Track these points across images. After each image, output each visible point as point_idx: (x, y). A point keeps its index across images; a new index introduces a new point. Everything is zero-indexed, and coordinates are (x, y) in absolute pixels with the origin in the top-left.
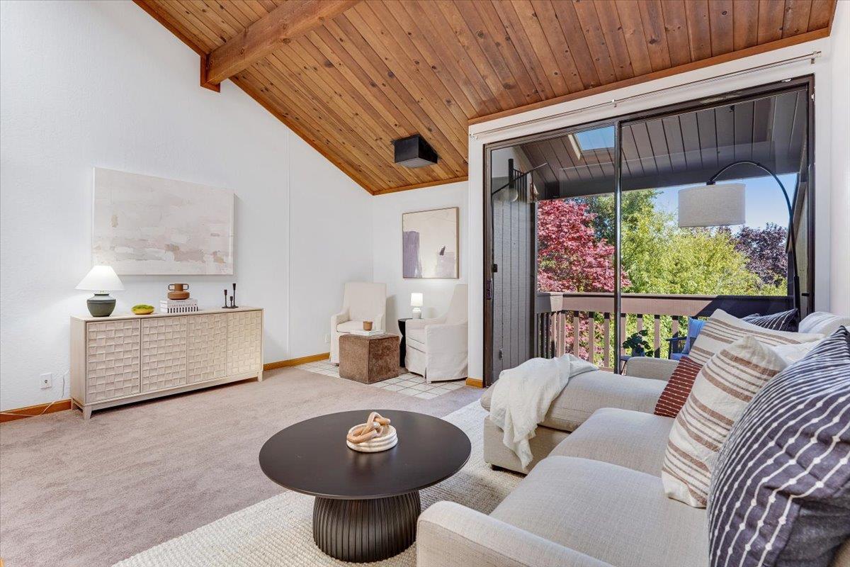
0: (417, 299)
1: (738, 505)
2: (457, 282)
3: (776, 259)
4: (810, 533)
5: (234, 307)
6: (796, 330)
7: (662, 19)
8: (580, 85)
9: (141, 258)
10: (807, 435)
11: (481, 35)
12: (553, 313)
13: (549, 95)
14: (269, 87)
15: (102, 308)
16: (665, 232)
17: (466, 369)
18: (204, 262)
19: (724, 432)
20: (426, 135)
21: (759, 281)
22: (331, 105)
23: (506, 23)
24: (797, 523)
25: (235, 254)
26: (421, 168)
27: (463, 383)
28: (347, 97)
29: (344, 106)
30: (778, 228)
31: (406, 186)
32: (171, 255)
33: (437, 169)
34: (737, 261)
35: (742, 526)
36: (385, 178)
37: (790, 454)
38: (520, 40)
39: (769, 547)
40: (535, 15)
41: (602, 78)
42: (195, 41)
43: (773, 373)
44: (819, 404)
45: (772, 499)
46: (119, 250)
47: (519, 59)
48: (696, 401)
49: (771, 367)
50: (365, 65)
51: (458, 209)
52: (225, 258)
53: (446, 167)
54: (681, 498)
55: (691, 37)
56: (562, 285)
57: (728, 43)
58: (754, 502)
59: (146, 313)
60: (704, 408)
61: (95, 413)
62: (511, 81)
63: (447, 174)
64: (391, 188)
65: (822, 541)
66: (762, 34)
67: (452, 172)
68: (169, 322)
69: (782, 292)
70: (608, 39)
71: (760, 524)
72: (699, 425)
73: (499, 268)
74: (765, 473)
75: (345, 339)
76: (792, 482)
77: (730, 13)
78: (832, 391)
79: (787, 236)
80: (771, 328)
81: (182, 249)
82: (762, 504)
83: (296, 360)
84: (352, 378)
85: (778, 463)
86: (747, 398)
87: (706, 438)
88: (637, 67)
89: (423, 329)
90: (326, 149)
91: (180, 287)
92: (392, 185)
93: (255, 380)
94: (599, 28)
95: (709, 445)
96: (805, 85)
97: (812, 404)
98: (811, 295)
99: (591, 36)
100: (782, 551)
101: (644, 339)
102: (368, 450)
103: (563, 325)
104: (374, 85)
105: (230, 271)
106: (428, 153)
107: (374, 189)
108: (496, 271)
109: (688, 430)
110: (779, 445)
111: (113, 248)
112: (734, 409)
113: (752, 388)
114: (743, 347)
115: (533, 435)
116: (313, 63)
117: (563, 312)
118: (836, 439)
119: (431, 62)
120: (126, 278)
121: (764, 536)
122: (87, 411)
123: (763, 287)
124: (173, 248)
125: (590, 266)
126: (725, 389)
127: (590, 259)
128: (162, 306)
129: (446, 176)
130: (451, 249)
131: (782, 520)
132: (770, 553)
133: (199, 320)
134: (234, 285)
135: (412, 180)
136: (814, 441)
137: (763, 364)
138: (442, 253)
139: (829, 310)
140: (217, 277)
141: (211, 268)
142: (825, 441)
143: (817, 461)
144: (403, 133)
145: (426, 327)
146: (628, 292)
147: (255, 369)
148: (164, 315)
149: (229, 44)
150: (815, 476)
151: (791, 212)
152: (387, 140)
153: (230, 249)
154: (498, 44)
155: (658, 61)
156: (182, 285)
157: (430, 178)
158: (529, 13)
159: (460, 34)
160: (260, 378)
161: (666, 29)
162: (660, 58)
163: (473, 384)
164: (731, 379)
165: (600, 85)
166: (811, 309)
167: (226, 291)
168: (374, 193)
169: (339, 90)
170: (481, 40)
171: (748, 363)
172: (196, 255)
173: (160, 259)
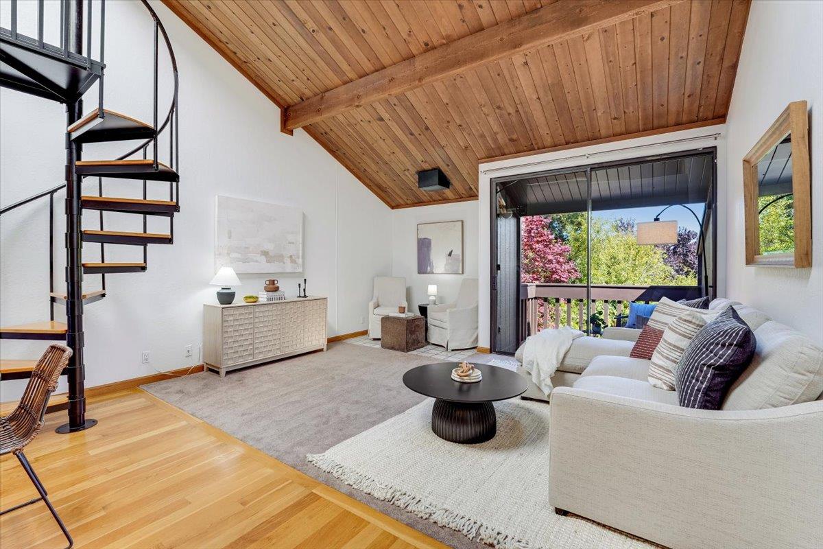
0: (432, 289)
1: (692, 374)
2: (462, 277)
3: (685, 255)
4: (718, 380)
5: (305, 296)
6: (708, 308)
7: (622, 106)
8: (563, 142)
9: (245, 261)
10: (717, 344)
11: (499, 107)
12: (529, 299)
13: (541, 147)
14: (328, 131)
15: (226, 298)
16: (602, 233)
17: (476, 340)
18: (284, 263)
19: (680, 354)
20: (444, 168)
21: (673, 272)
22: (375, 146)
23: (518, 102)
24: (714, 376)
25: (303, 257)
26: (436, 191)
27: (475, 350)
28: (389, 141)
29: (384, 147)
30: (687, 231)
31: (419, 202)
32: (263, 259)
33: (448, 192)
34: (657, 256)
35: (694, 381)
36: (404, 197)
37: (711, 352)
38: (525, 112)
39: (704, 386)
40: (539, 98)
41: (579, 138)
42: (278, 99)
43: (701, 326)
44: (722, 333)
45: (705, 369)
46: (235, 255)
47: (522, 123)
48: (666, 341)
49: (701, 324)
50: (409, 122)
51: (462, 222)
52: (297, 260)
53: (456, 191)
54: (660, 386)
55: (640, 118)
56: (533, 277)
57: (663, 122)
58: (698, 371)
59: (253, 300)
60: (670, 344)
61: (228, 373)
62: (515, 137)
63: (454, 195)
64: (408, 204)
65: (721, 383)
66: (685, 119)
67: (459, 195)
68: (270, 308)
69: (691, 281)
70: (586, 117)
71: (701, 378)
72: (668, 352)
73: (502, 267)
74: (702, 360)
75: (386, 320)
76: (712, 361)
77: (666, 105)
78: (726, 328)
79: (698, 235)
80: (694, 307)
81: (270, 254)
82: (701, 371)
83: (343, 336)
84: (393, 348)
85: (707, 356)
86: (690, 338)
87: (671, 357)
88: (603, 132)
89: (446, 311)
90: (361, 175)
91: (273, 282)
92: (409, 202)
93: (321, 350)
94: (581, 109)
95: (673, 361)
96: (711, 153)
97: (719, 333)
98: (714, 286)
99: (575, 113)
100: (708, 387)
101: (602, 317)
102: (469, 381)
103: (536, 309)
104: (412, 134)
105: (300, 270)
106: (444, 181)
107: (393, 204)
108: (499, 269)
109: (662, 355)
110: (707, 350)
111: (228, 254)
112: (684, 343)
113: (692, 333)
114: (689, 315)
115: (553, 375)
116: (368, 118)
117: (536, 298)
118: (727, 344)
119: (458, 122)
120: (242, 276)
121: (702, 383)
122: (223, 372)
123: (676, 277)
124: (265, 253)
125: (550, 262)
126: (680, 334)
127: (550, 257)
128: (263, 297)
129: (454, 197)
130: (457, 252)
131: (709, 376)
132: (704, 388)
133: (288, 306)
134: (305, 280)
135: (424, 199)
136: (720, 346)
137: (697, 323)
138: (450, 254)
139: (725, 297)
140: (292, 275)
141: (289, 267)
142: (723, 345)
143: (721, 353)
144: (426, 167)
145: (448, 310)
146: (574, 282)
147: (322, 343)
148: (265, 303)
149: (306, 103)
150: (720, 358)
151: (701, 226)
152: (413, 170)
153: (301, 254)
154: (509, 114)
155: (618, 130)
156: (274, 281)
157: (441, 198)
158: (535, 97)
159: (484, 106)
160: (325, 349)
161: (625, 112)
162: (620, 127)
163: (482, 351)
164: (684, 330)
165: (576, 142)
166: (715, 296)
167: (299, 285)
168: (393, 208)
169: (384, 136)
170: (497, 111)
171: (691, 322)
172: (280, 258)
173: (257, 261)
